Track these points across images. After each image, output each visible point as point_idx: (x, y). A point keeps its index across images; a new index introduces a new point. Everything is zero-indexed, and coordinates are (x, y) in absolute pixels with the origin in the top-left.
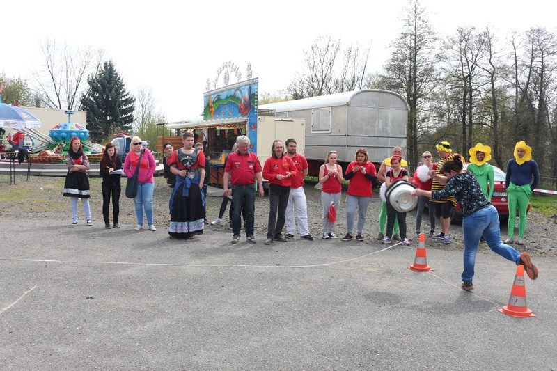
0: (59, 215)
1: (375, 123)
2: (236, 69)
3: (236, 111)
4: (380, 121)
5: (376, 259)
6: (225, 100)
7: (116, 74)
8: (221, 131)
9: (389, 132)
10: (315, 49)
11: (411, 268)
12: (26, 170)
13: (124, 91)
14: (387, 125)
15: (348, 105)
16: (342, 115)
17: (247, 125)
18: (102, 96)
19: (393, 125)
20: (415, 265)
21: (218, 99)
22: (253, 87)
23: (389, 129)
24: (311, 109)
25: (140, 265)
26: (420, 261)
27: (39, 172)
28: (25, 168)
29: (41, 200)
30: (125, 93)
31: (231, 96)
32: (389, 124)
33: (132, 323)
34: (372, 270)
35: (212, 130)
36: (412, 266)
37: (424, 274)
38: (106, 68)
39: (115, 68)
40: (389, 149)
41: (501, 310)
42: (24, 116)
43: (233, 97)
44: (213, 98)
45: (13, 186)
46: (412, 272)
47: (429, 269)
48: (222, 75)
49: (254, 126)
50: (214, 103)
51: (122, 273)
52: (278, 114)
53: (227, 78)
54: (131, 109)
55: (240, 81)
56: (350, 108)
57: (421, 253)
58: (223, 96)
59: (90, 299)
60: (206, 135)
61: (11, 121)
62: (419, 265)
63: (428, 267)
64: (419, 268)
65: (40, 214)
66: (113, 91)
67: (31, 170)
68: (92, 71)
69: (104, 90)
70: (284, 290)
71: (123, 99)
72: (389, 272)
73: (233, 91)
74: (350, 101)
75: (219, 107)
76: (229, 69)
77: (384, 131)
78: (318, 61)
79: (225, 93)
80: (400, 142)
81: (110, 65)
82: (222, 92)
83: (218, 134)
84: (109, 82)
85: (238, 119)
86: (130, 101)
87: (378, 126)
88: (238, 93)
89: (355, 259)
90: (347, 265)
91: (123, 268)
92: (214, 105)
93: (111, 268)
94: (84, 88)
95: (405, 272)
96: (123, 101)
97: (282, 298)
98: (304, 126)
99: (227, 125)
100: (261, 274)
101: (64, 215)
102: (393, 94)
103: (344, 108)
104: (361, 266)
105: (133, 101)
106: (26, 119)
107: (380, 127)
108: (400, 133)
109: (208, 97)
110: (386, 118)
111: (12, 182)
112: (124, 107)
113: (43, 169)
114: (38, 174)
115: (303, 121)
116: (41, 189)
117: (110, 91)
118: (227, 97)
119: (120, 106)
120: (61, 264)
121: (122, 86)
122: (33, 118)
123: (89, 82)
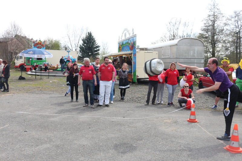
0: (50, 92)
1: (189, 52)
2: (128, 31)
3: (129, 49)
4: (192, 51)
5: (173, 115)
6: (125, 44)
7: (92, 37)
8: (124, 57)
9: (196, 56)
10: (171, 23)
11: (188, 121)
12: (48, 74)
13: (96, 43)
14: (195, 53)
15: (176, 45)
16: (175, 49)
17: (132, 55)
18: (87, 45)
19: (197, 53)
20: (190, 119)
21: (123, 44)
22: (134, 38)
23: (196, 55)
24: (162, 47)
25: (62, 116)
26: (192, 117)
27: (55, 75)
28: (47, 73)
29: (47, 86)
30: (96, 44)
31: (127, 43)
32: (196, 53)
33: (32, 145)
34: (168, 121)
35: (121, 57)
36: (188, 119)
37: (193, 124)
38: (89, 34)
39: (92, 34)
40: (196, 64)
41: (225, 148)
42: (45, 53)
43: (128, 43)
44: (121, 44)
45: (41, 81)
46: (188, 122)
47: (197, 121)
48: (124, 34)
49: (135, 55)
50: (121, 46)
51: (52, 119)
52: (149, 50)
53: (125, 35)
54: (99, 50)
55: (130, 36)
56: (177, 46)
57: (193, 114)
58: (124, 43)
59: (25, 132)
60: (119, 59)
61: (40, 55)
62: (192, 120)
63: (196, 120)
64: (192, 121)
65: (42, 92)
66: (91, 43)
67: (50, 74)
68: (84, 36)
69: (88, 43)
70: (117, 131)
71: (95, 46)
72: (176, 122)
73: (127, 40)
74: (178, 43)
75: (123, 47)
76: (126, 31)
77: (193, 56)
78: (172, 28)
79: (125, 41)
80: (201, 61)
81: (90, 33)
82: (124, 41)
83: (123, 59)
84: (90, 40)
85: (129, 52)
86: (98, 47)
87: (191, 54)
88: (129, 42)
89: (163, 115)
90: (157, 118)
91: (53, 117)
92: (121, 47)
93: (48, 117)
94: (81, 43)
95: (184, 123)
96: (95, 47)
97: (113, 136)
98: (158, 54)
99: (126, 54)
100: (113, 122)
101: (52, 92)
102: (197, 39)
103: (175, 46)
104: (164, 119)
105: (99, 47)
106: (46, 54)
107: (192, 54)
108: (201, 57)
109: (119, 43)
110: (194, 50)
111: (41, 79)
112: (96, 49)
113: (57, 74)
114: (55, 76)
115: (157, 52)
116: (51, 82)
117: (90, 43)
118: (126, 43)
119: (94, 49)
120: (29, 114)
121: (95, 41)
122: (49, 54)
123: (82, 40)
